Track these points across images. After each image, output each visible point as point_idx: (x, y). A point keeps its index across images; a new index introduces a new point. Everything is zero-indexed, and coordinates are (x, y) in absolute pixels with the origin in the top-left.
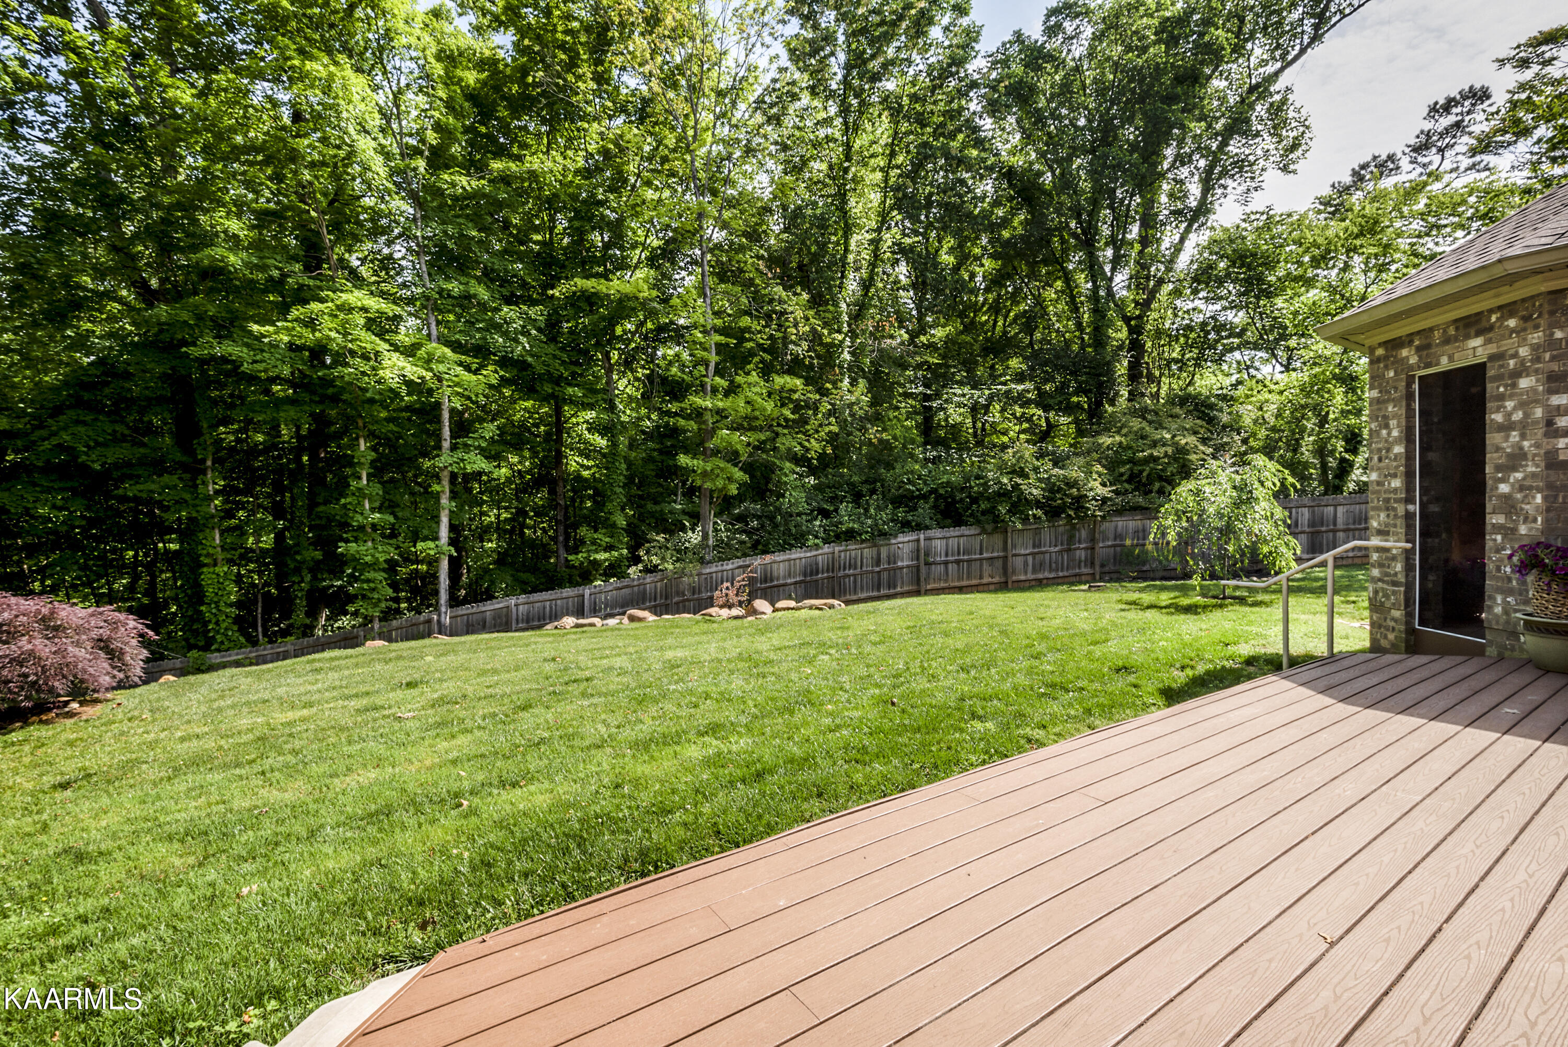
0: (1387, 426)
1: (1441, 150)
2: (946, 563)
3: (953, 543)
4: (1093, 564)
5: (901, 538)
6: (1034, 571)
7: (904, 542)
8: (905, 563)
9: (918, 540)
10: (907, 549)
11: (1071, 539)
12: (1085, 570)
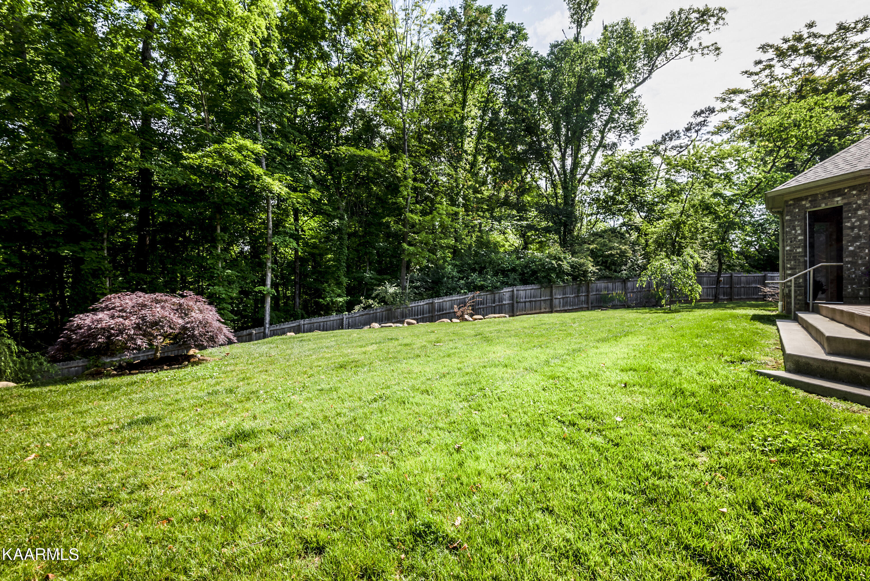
0: (795, 229)
1: (697, 131)
2: (525, 302)
3: (528, 292)
4: (588, 303)
5: (505, 290)
6: (563, 306)
7: (507, 291)
8: (507, 302)
9: (513, 291)
10: (507, 295)
11: (578, 291)
12: (584, 306)
